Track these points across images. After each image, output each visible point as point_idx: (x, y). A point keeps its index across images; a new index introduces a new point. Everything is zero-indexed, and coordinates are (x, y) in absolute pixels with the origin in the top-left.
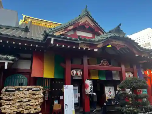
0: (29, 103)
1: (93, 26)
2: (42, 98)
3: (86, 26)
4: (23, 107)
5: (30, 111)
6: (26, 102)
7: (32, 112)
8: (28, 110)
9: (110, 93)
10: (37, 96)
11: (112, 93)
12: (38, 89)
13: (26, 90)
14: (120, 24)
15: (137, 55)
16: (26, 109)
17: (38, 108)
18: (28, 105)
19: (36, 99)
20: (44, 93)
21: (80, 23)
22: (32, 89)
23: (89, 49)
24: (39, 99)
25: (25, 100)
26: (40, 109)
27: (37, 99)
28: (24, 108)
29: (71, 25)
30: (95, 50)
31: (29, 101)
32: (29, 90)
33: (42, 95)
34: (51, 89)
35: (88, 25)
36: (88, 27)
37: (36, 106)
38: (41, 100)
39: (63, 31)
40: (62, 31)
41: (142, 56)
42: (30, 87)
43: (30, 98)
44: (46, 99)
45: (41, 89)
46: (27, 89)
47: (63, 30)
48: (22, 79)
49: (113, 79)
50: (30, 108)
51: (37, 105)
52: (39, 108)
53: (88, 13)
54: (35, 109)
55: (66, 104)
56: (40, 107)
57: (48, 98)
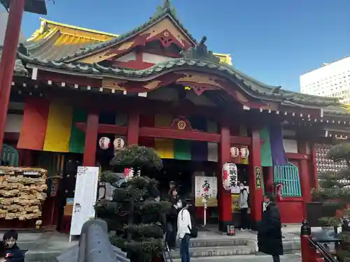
0: (16, 200)
1: (181, 42)
2: (44, 191)
3: (163, 42)
4: (5, 207)
5: (17, 214)
6: (11, 197)
7: (21, 218)
8: (14, 212)
9: (207, 189)
10: (33, 187)
11: (210, 191)
12: (36, 174)
13: (11, 175)
14: (205, 39)
15: (246, 108)
16: (10, 211)
17: (34, 211)
18: (14, 203)
19: (30, 192)
20: (48, 182)
21: (149, 35)
22: (25, 173)
23: (125, 93)
24: (38, 193)
25: (8, 193)
26: (40, 214)
27: (33, 194)
28: (6, 209)
29: (128, 41)
30: (140, 95)
31: (16, 196)
32: (17, 174)
33: (45, 186)
34: (65, 175)
35: (171, 40)
36: (169, 44)
37: (30, 206)
38: (41, 197)
39: (107, 54)
40: (105, 53)
41: (259, 110)
42: (20, 169)
43: (18, 191)
44: (53, 194)
45: (42, 174)
46: (13, 173)
47: (108, 51)
48: (9, 154)
49: (209, 160)
50: (18, 211)
51: (33, 205)
52: (37, 210)
53: (169, 11)
54: (28, 213)
55: (78, 204)
56: (39, 209)
57: (58, 192)
